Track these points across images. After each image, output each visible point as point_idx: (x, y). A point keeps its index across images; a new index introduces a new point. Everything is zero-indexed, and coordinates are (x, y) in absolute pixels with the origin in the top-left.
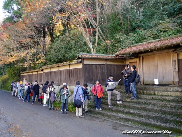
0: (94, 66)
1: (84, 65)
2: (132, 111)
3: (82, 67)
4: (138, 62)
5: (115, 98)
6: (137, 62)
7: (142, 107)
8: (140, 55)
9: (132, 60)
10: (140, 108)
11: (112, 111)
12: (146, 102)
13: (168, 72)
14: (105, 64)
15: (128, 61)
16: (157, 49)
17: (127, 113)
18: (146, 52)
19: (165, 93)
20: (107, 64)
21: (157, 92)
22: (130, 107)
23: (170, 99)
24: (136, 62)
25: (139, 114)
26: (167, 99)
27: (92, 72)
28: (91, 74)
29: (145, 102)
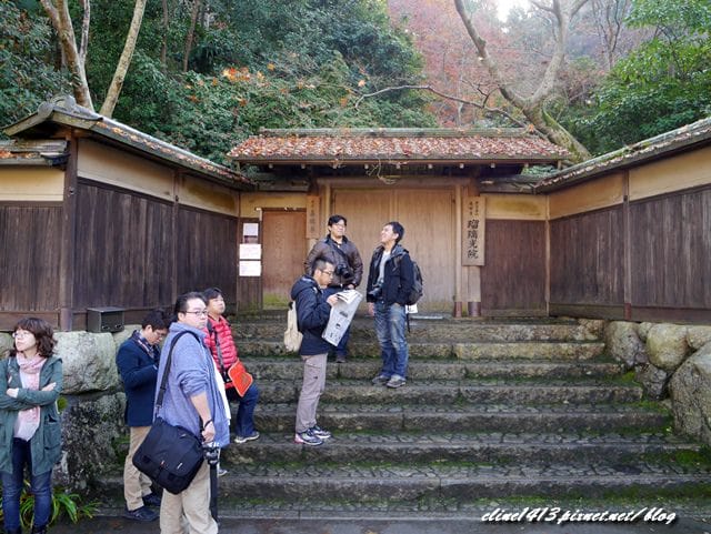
0: (127, 202)
1: (80, 185)
2: (446, 443)
3: (60, 198)
4: (313, 214)
5: (278, 389)
6: (308, 213)
7: (473, 418)
8: (320, 181)
9: (280, 198)
10: (466, 425)
11: (328, 460)
12: (465, 394)
13: (440, 265)
14: (171, 198)
15: (252, 202)
16: (430, 167)
17: (424, 459)
18: (353, 170)
19: (496, 349)
20: (181, 202)
21: (462, 345)
22: (408, 427)
23: (540, 372)
24: (304, 210)
25: (497, 450)
26: (532, 372)
27: (117, 239)
28: (109, 247)
29: (460, 394)
